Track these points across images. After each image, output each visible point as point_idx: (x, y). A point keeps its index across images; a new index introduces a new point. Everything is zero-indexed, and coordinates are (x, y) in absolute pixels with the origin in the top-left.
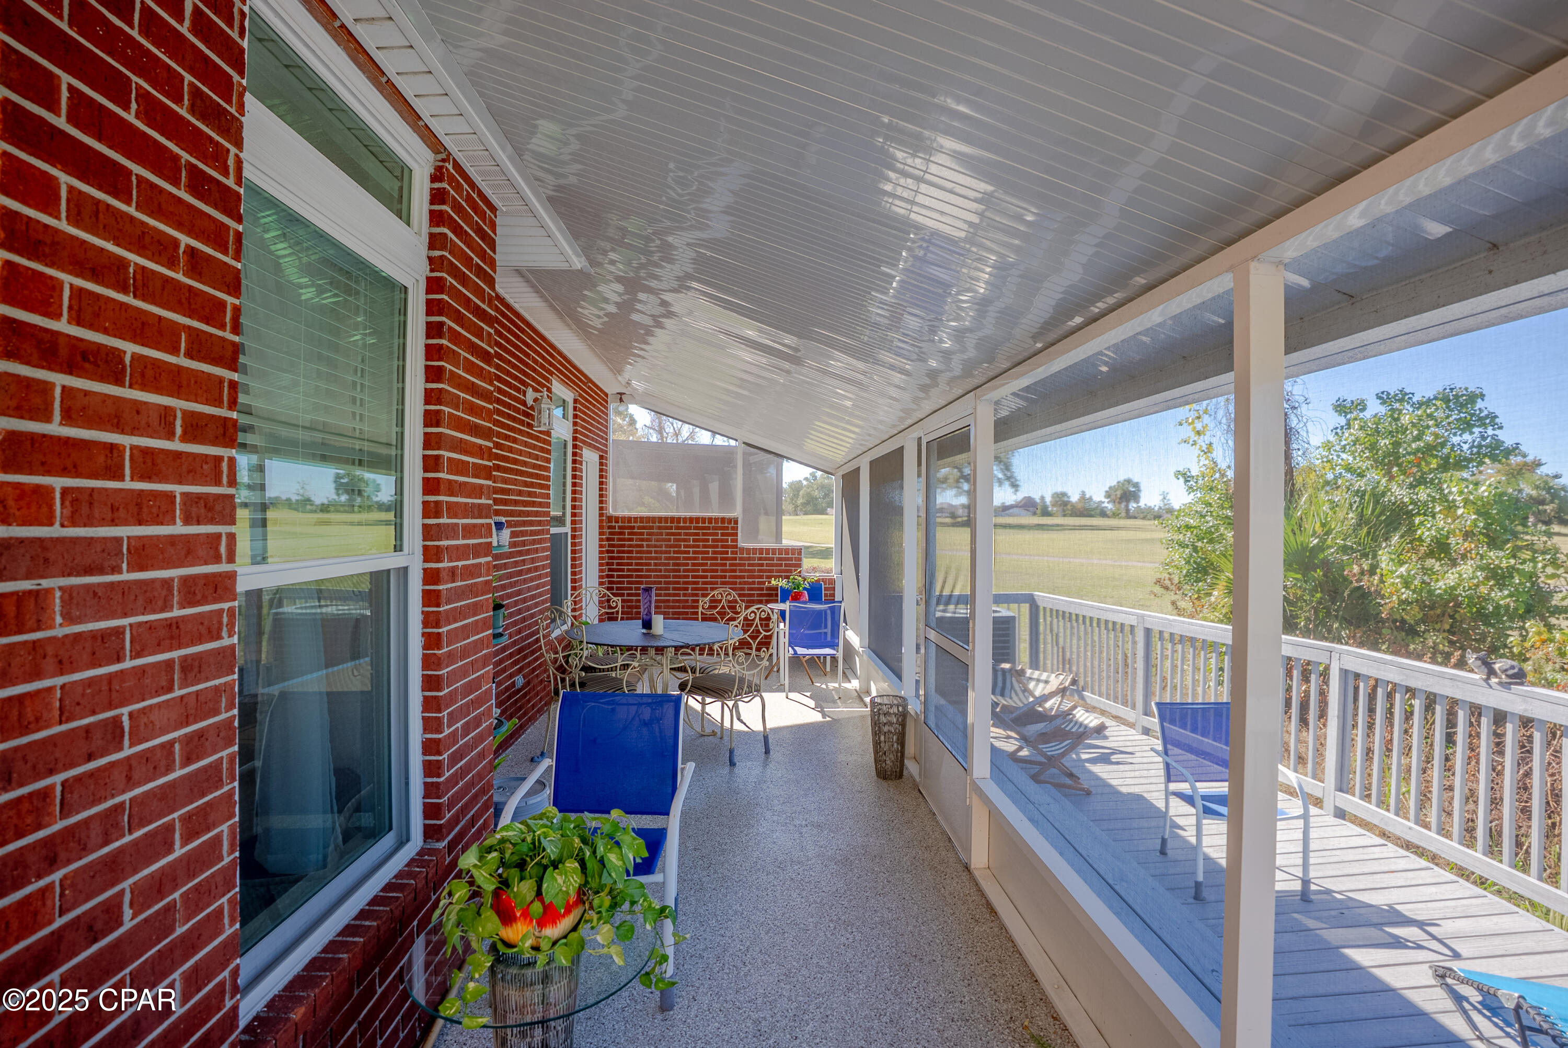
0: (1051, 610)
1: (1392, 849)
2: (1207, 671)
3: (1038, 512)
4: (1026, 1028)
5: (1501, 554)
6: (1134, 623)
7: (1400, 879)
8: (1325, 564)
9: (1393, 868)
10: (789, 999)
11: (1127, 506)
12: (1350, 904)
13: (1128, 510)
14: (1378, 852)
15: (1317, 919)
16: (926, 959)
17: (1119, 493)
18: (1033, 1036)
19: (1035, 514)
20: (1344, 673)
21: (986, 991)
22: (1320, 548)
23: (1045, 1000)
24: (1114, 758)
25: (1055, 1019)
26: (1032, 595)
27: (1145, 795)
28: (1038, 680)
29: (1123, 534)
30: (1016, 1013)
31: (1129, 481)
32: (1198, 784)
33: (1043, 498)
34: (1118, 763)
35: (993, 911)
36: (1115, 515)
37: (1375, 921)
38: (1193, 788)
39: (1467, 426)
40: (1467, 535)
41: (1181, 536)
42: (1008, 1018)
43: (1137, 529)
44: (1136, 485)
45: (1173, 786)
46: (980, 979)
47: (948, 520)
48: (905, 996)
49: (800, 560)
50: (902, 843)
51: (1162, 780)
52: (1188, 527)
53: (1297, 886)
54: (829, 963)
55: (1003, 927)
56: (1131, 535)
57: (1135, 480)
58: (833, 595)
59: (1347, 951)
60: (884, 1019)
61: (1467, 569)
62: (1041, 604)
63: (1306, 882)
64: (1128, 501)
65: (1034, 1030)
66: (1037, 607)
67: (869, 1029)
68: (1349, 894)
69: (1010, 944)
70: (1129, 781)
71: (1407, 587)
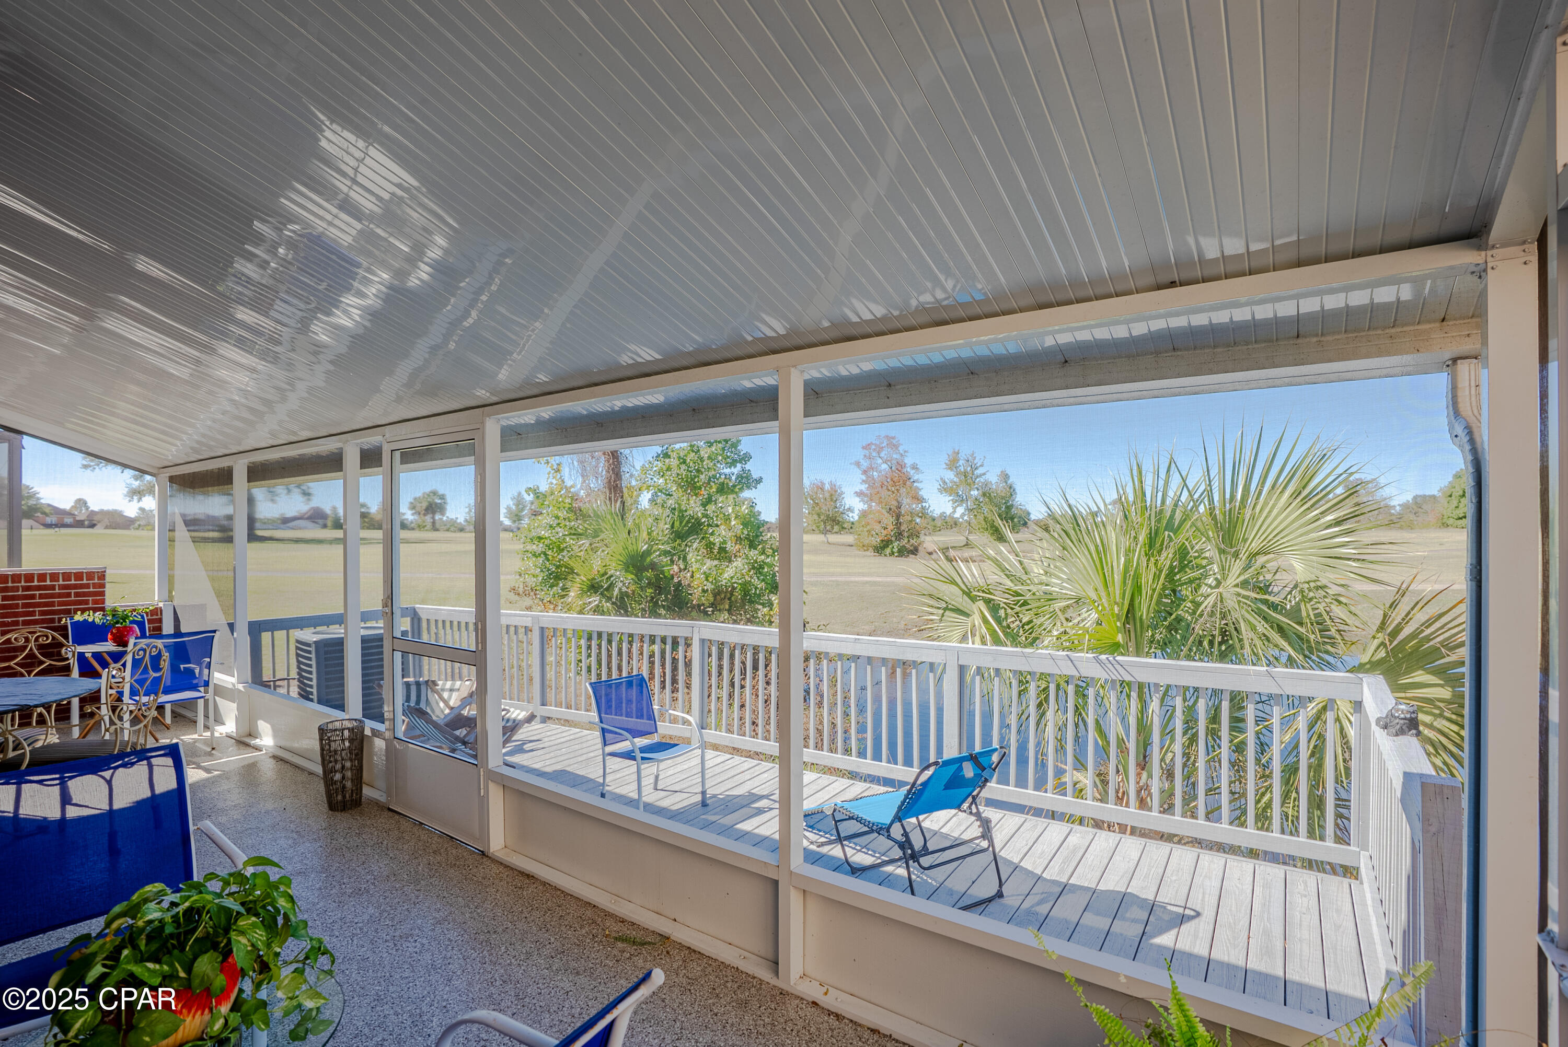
0: (444, 622)
1: (737, 759)
2: (568, 663)
3: (329, 523)
4: (607, 936)
5: (757, 552)
6: (529, 624)
7: (747, 776)
8: (653, 566)
9: (743, 769)
10: (397, 1014)
11: (433, 518)
12: (730, 798)
13: (434, 523)
14: (730, 763)
15: (715, 814)
16: (500, 930)
17: (425, 505)
18: (616, 939)
19: (325, 526)
20: (703, 641)
21: (563, 928)
22: (648, 553)
23: (608, 915)
24: (527, 747)
25: (622, 922)
26: (414, 609)
27: (567, 769)
28: (451, 690)
29: (434, 547)
30: (594, 931)
31: (434, 493)
32: (636, 740)
33: (334, 509)
34: (532, 750)
35: (529, 876)
36: (421, 527)
37: (745, 803)
38: (633, 744)
39: (733, 463)
40: (739, 539)
41: (534, 547)
42: (591, 936)
43: (448, 541)
44: (442, 497)
45: (609, 749)
46: (552, 923)
47: (215, 535)
48: (501, 961)
49: (103, 586)
50: (407, 857)
51: (600, 746)
52: (540, 538)
53: (699, 798)
54: (413, 971)
55: (544, 884)
56: (444, 547)
57: (441, 492)
58: (160, 629)
59: (738, 826)
60: (498, 983)
61: (738, 563)
62: (424, 617)
63: (703, 793)
64: (434, 513)
65: (614, 934)
66: (419, 620)
67: (490, 996)
68: (727, 793)
69: (559, 893)
70: (548, 763)
71: (707, 580)
